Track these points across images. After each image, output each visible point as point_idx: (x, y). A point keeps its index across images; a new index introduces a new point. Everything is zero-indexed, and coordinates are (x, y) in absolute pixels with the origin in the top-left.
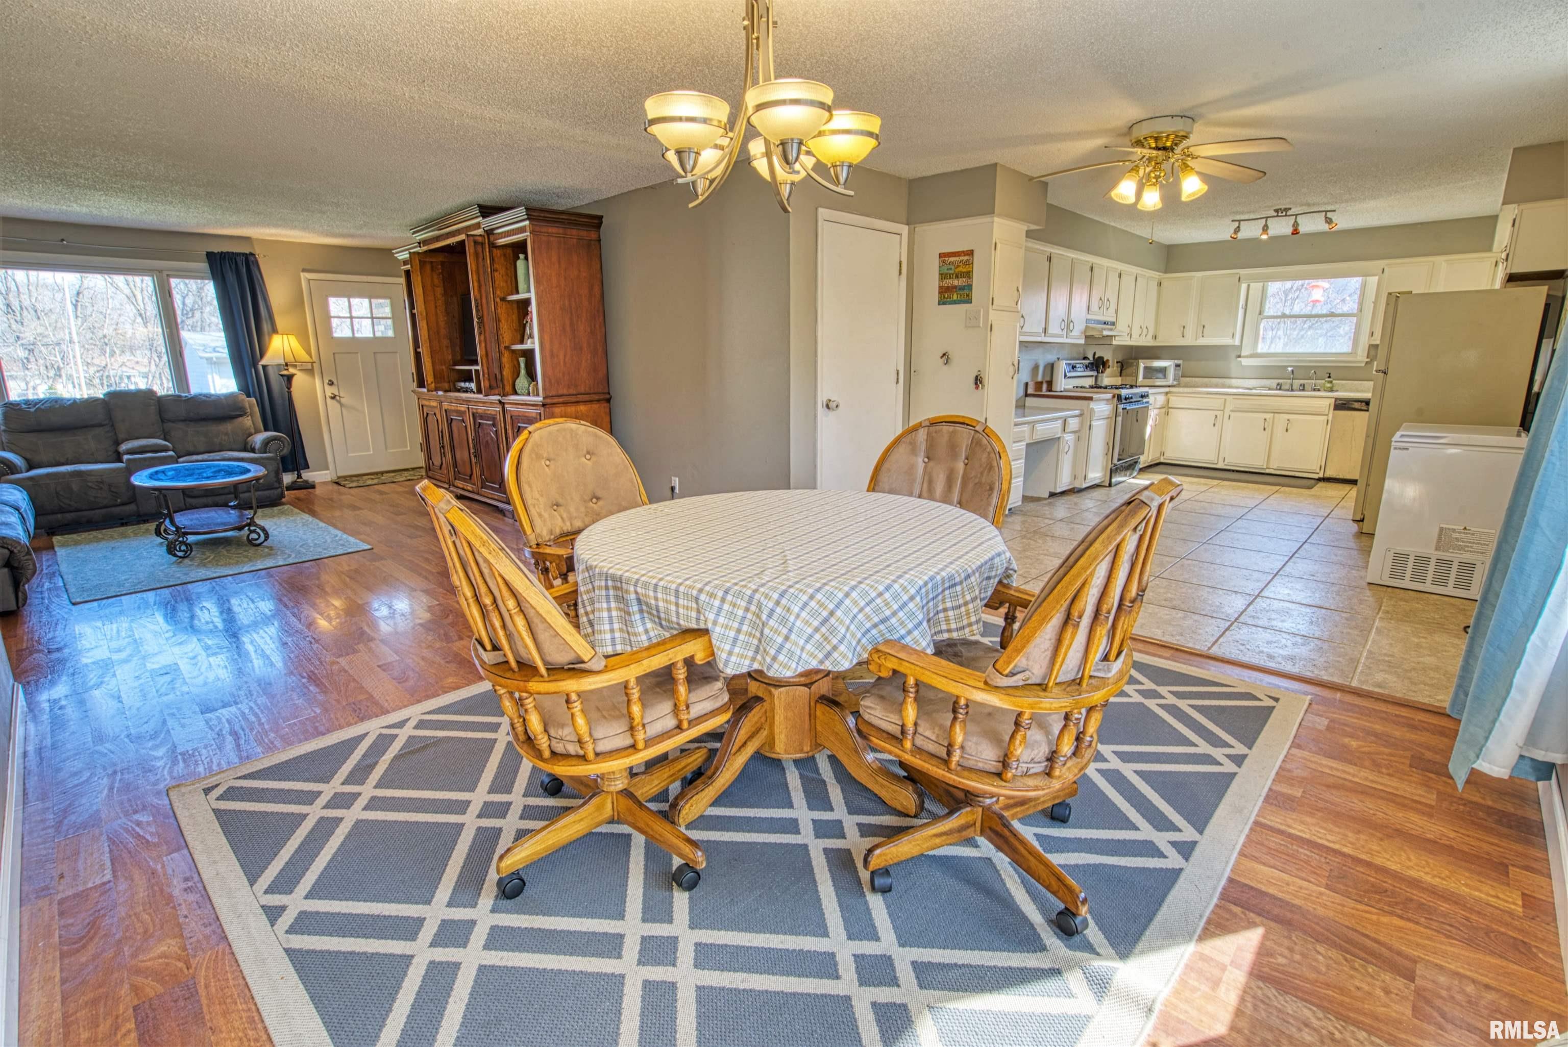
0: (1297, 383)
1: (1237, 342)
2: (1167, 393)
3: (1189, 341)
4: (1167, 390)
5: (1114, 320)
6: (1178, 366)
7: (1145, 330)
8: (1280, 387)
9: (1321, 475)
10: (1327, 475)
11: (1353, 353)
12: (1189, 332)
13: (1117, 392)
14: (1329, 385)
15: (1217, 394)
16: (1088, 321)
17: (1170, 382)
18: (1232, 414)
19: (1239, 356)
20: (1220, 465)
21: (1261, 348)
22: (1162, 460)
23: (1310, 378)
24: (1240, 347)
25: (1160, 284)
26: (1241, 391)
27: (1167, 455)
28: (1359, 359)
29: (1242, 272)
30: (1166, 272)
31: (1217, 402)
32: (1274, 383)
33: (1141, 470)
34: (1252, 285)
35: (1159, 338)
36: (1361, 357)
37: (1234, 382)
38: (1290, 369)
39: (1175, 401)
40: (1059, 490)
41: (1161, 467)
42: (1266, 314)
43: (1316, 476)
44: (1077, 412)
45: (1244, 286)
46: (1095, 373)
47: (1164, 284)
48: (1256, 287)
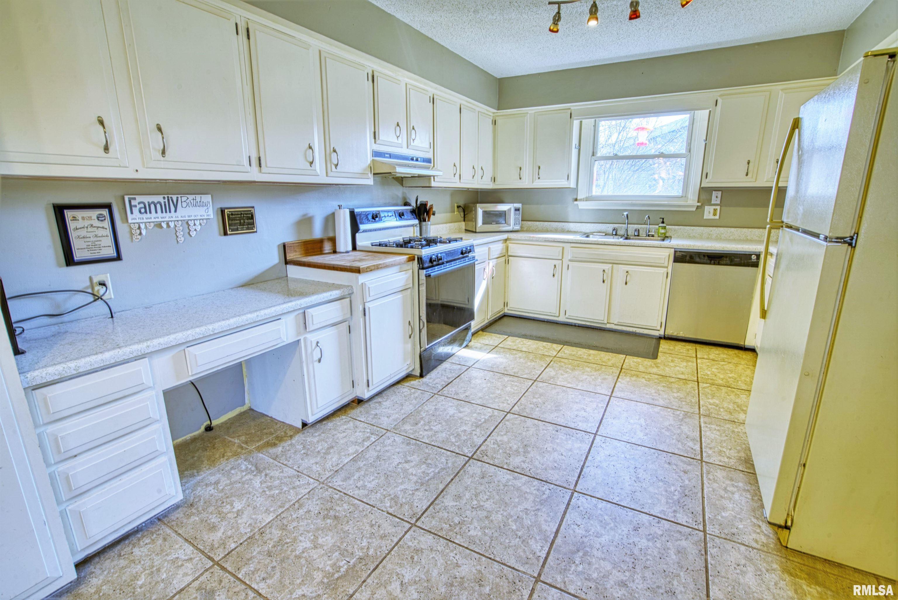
0: (632, 228)
1: (573, 185)
2: (506, 240)
3: (526, 183)
4: (505, 236)
5: (430, 155)
6: (517, 210)
7: (480, 172)
8: (615, 233)
9: (662, 333)
10: (670, 332)
11: (684, 197)
12: (526, 174)
13: (416, 252)
14: (663, 231)
15: (555, 241)
16: (376, 154)
17: (510, 228)
18: (571, 264)
19: (576, 200)
20: (562, 319)
21: (596, 192)
22: (506, 311)
23: (645, 224)
24: (575, 190)
25: (495, 123)
26: (578, 238)
27: (511, 305)
28: (690, 202)
29: (574, 106)
30: (499, 108)
31: (555, 251)
32: (609, 228)
33: (473, 334)
34: (583, 121)
35: (498, 180)
36: (692, 200)
37: (572, 226)
38: (625, 213)
39: (514, 249)
40: (311, 419)
41: (505, 320)
42: (599, 154)
43: (657, 333)
44: (335, 293)
45: (576, 123)
46: (416, 222)
47: (499, 121)
48: (588, 123)
